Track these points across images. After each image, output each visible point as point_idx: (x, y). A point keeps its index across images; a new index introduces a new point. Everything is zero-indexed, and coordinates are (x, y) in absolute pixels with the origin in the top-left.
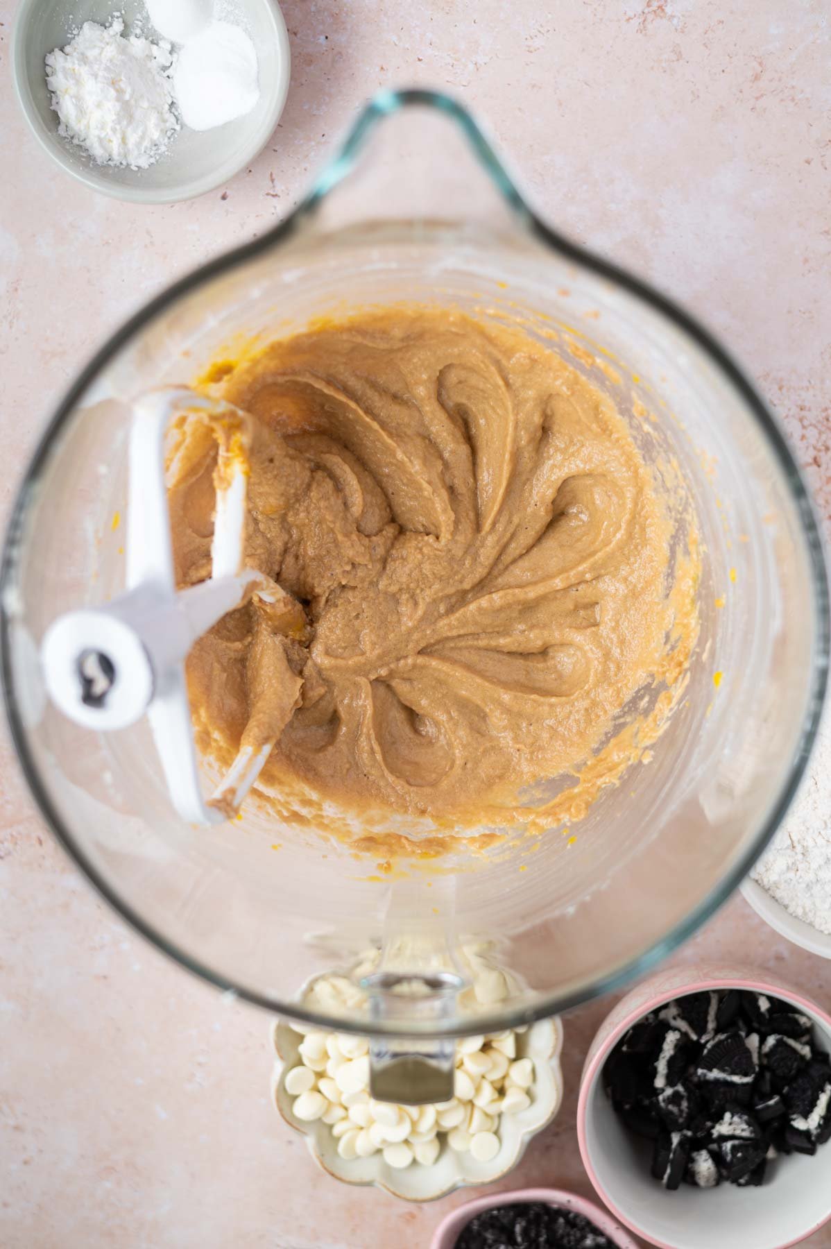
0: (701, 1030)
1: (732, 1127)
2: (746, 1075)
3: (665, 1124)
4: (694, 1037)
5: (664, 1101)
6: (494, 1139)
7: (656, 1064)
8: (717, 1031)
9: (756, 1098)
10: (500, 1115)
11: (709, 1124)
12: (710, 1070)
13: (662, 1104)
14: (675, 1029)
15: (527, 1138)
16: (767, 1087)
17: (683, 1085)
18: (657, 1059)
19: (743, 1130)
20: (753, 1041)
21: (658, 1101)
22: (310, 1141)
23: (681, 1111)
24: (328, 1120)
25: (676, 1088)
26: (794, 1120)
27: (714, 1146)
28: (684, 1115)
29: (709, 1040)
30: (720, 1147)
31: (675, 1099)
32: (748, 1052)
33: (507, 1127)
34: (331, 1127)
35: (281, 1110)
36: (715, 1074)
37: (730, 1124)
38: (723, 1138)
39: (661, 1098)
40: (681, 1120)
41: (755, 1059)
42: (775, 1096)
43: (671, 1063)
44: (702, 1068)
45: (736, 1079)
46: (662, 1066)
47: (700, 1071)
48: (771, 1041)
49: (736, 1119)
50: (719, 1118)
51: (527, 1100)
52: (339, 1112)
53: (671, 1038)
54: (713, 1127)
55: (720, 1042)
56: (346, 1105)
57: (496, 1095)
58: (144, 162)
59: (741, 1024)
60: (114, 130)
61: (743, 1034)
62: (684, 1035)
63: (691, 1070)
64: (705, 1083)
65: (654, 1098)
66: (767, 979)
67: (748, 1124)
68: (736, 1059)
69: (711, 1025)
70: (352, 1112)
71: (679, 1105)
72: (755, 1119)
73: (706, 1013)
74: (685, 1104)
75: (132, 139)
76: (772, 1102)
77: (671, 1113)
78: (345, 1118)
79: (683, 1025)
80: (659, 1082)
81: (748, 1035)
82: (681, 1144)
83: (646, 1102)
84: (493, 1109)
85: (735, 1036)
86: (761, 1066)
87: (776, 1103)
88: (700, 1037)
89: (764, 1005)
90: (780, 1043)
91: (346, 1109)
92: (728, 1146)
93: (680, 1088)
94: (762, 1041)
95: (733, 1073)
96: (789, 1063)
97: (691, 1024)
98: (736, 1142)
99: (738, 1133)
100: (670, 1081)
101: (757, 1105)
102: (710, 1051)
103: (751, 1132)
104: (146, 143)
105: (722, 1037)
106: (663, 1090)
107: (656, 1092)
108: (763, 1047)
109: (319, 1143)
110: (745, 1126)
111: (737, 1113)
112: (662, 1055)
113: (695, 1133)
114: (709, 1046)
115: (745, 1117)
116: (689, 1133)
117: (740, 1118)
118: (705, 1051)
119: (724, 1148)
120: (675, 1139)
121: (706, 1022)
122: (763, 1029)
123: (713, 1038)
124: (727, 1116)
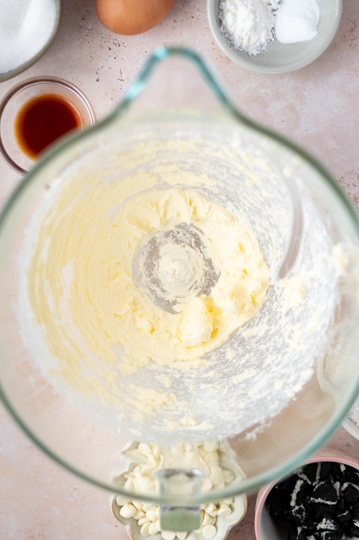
0: (313, 479)
1: (326, 525)
2: (333, 501)
3: (295, 523)
4: (310, 483)
5: (294, 512)
6: (214, 528)
7: (291, 495)
8: (320, 480)
9: (338, 512)
10: (216, 517)
11: (315, 523)
12: (317, 499)
13: (294, 514)
14: (301, 479)
15: (230, 528)
16: (342, 506)
17: (304, 505)
18: (292, 493)
19: (331, 527)
20: (337, 485)
21: (292, 512)
22: (128, 527)
23: (302, 517)
24: (136, 518)
25: (300, 506)
26: (355, 522)
27: (317, 533)
28: (304, 519)
29: (317, 484)
30: (320, 534)
31: (300, 511)
32: (335, 490)
33: (220, 523)
34: (138, 520)
35: (114, 513)
36: (319, 500)
37: (326, 524)
38: (322, 530)
39: (293, 511)
40: (302, 521)
41: (338, 494)
42: (346, 511)
43: (298, 494)
44: (313, 498)
45: (329, 503)
46: (294, 496)
47: (312, 499)
48: (346, 485)
49: (328, 521)
50: (320, 521)
51: (230, 510)
52: (141, 514)
53: (299, 483)
54: (317, 525)
55: (322, 485)
56: (145, 511)
57: (215, 508)
58: (255, 52)
59: (331, 477)
60: (246, 34)
61: (333, 482)
62: (305, 481)
63: (308, 498)
64: (314, 504)
65: (290, 511)
66: (346, 457)
67: (334, 524)
68: (329, 493)
69: (318, 477)
70: (147, 514)
71: (301, 514)
72: (337, 522)
73: (316, 472)
74: (304, 514)
75: (253, 40)
76: (345, 514)
77: (298, 518)
78: (144, 517)
79: (305, 477)
80: (293, 503)
81: (335, 482)
82: (301, 532)
83: (286, 512)
84: (214, 514)
85: (329, 483)
86: (340, 496)
87: (347, 514)
88: (312, 483)
89: (343, 468)
90: (350, 486)
91: (144, 512)
92: (324, 534)
93: (302, 506)
94: (341, 485)
95: (328, 500)
96: (354, 496)
97: (308, 477)
98: (328, 532)
99: (329, 528)
100: (298, 503)
101: (338, 515)
102: (317, 489)
103: (335, 528)
104: (258, 44)
105: (323, 483)
106: (294, 507)
107: (291, 508)
108: (342, 488)
109: (132, 528)
110: (332, 525)
111: (329, 519)
112: (294, 491)
113: (308, 527)
114: (316, 487)
115: (333, 521)
116: (306, 527)
117: (330, 521)
118: (315, 489)
119: (322, 535)
120: (299, 530)
121: (316, 476)
122: (342, 480)
123: (319, 483)
124: (324, 520)
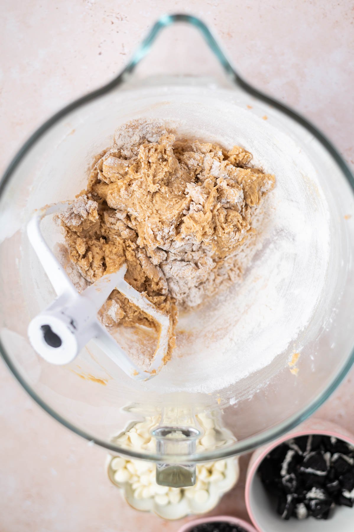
0: (304, 449)
2: (323, 471)
3: (285, 491)
4: (300, 453)
6: (206, 493)
7: (282, 464)
8: (312, 450)
9: (327, 482)
10: (209, 484)
11: (305, 492)
12: (307, 468)
13: (284, 482)
14: (292, 449)
15: (222, 495)
16: (332, 476)
18: (283, 462)
19: (320, 496)
20: (327, 456)
21: (282, 480)
22: (122, 491)
23: (292, 485)
24: (130, 482)
25: (291, 475)
26: (344, 492)
27: (306, 502)
28: (294, 487)
29: (307, 455)
30: (310, 503)
31: (290, 480)
32: (324, 461)
33: (212, 489)
34: (131, 485)
35: (110, 477)
36: (310, 470)
37: (315, 493)
38: (311, 499)
39: (284, 479)
40: (292, 489)
41: (328, 464)
42: (336, 481)
43: (290, 464)
44: (303, 467)
45: (319, 473)
46: (285, 465)
48: (336, 456)
49: (318, 490)
50: (309, 489)
51: (222, 477)
52: (135, 479)
53: (290, 454)
54: (307, 493)
55: (313, 456)
56: (139, 475)
57: (208, 474)
59: (322, 447)
61: (323, 452)
62: (296, 452)
63: (298, 467)
64: (304, 474)
65: (280, 479)
67: (324, 493)
68: (319, 463)
69: (309, 448)
71: (291, 483)
72: (327, 491)
73: (307, 443)
74: (294, 483)
76: (334, 484)
77: (288, 486)
78: (139, 481)
79: (295, 447)
80: (283, 472)
81: (325, 453)
82: (291, 500)
83: (276, 481)
84: (206, 481)
85: (319, 453)
86: (330, 467)
87: (336, 484)
88: (303, 453)
89: (333, 441)
90: (340, 458)
91: (139, 477)
92: (313, 502)
93: (293, 475)
94: (332, 455)
95: (318, 470)
96: (343, 466)
97: (299, 447)
98: (317, 501)
99: (318, 497)
100: (289, 472)
101: (328, 485)
102: (307, 460)
103: (324, 497)
105: (313, 453)
106: (285, 476)
107: (281, 477)
108: (332, 459)
110: (322, 494)
111: (318, 488)
112: (285, 461)
113: (298, 495)
114: (307, 457)
115: (322, 490)
116: (296, 496)
117: (320, 490)
118: (305, 460)
120: (289, 498)
121: (306, 446)
122: (332, 450)
123: (309, 454)
124: (314, 489)
